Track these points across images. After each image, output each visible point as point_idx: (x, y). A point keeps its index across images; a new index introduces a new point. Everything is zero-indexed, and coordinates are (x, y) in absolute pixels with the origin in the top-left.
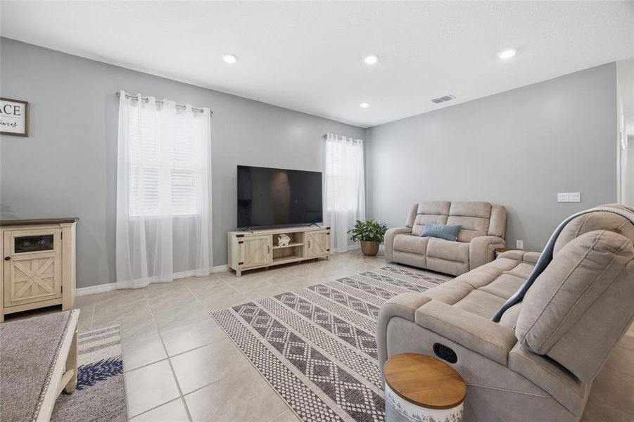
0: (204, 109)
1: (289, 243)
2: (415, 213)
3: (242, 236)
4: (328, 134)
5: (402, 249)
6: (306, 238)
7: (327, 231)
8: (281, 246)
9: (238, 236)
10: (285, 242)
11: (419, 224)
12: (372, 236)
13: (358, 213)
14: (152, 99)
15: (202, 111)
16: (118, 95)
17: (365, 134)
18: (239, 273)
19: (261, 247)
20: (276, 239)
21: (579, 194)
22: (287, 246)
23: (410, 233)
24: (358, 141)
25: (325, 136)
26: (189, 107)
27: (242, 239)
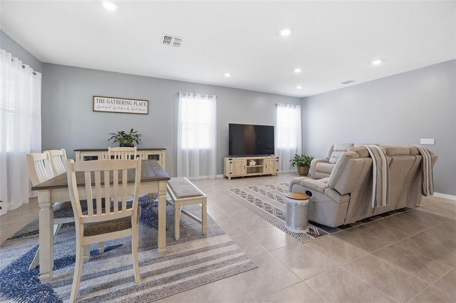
0: (213, 96)
1: (255, 165)
2: (332, 151)
3: (232, 159)
4: (278, 104)
5: (320, 170)
6: (265, 162)
7: (277, 159)
8: (251, 166)
9: (229, 159)
10: (253, 164)
11: (334, 157)
12: (304, 163)
13: (297, 150)
14: (192, 94)
15: (212, 97)
16: (179, 94)
17: (302, 102)
18: (229, 178)
19: (241, 166)
20: (248, 161)
21: (433, 140)
22: (254, 166)
23: (328, 162)
24: (297, 106)
25: (276, 105)
26: (207, 96)
27: (232, 161)
